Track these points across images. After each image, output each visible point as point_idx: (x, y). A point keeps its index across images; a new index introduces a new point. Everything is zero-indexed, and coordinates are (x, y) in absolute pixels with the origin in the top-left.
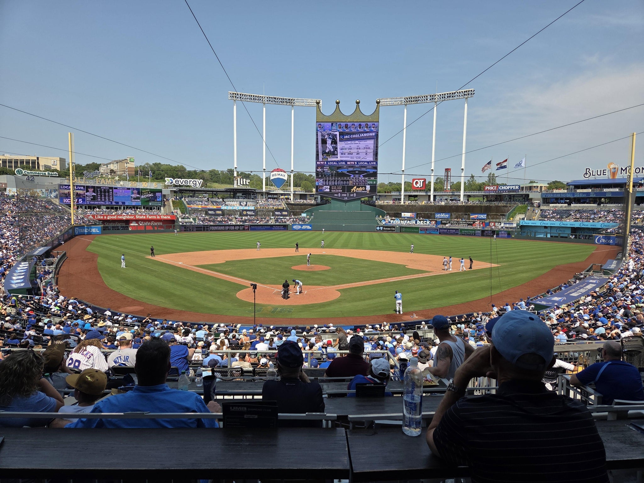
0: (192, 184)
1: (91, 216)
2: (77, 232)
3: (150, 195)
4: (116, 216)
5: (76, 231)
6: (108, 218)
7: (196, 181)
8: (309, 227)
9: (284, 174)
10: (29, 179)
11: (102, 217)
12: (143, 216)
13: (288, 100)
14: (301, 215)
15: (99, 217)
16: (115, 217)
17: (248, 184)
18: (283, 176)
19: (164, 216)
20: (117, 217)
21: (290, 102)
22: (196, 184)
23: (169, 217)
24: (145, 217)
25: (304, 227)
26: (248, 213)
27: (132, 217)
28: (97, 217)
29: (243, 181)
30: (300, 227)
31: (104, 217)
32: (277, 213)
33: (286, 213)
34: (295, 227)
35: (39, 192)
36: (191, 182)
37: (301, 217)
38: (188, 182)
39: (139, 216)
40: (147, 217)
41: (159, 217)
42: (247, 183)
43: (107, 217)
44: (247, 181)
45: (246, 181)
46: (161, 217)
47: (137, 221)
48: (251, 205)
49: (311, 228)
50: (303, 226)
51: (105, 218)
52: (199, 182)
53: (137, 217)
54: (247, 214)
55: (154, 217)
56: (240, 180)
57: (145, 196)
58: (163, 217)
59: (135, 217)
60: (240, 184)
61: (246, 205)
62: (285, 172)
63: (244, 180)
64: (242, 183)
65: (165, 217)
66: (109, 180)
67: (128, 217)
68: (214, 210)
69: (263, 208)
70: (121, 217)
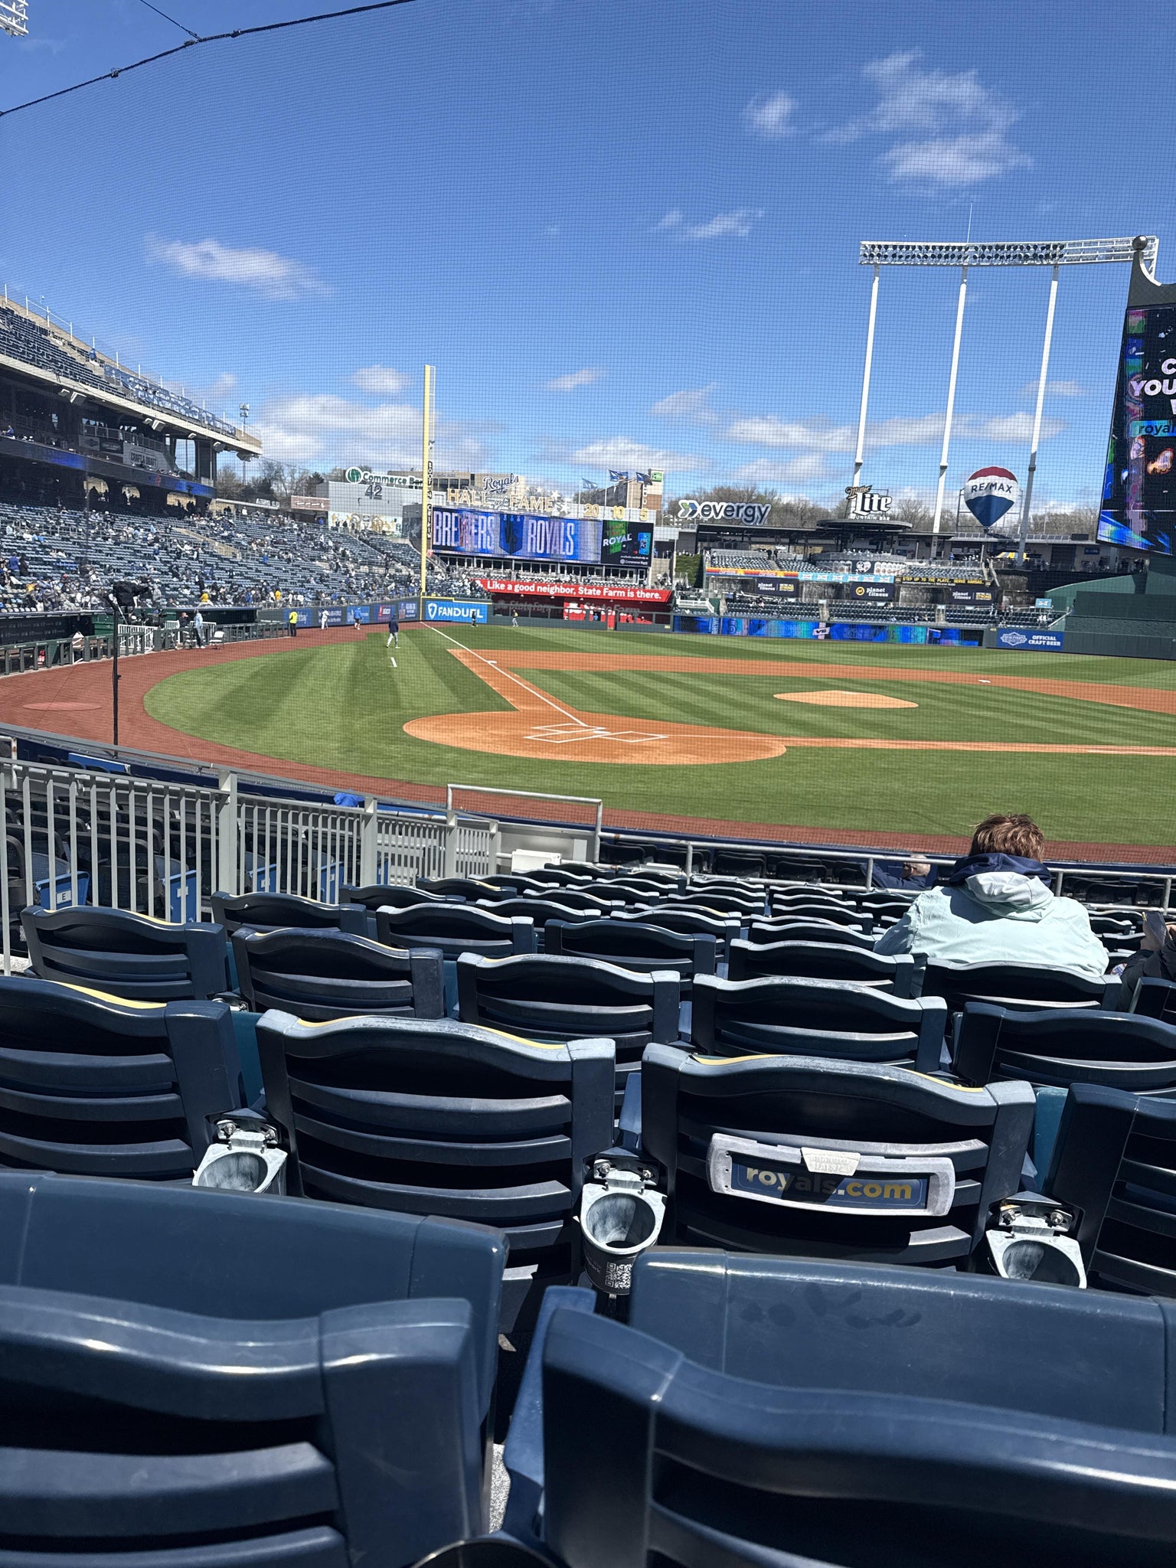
0: (745, 517)
2: (432, 613)
3: (624, 539)
4: (533, 586)
5: (430, 610)
6: (516, 591)
7: (754, 508)
8: (1053, 642)
9: (1011, 483)
10: (372, 493)
11: (503, 586)
12: (594, 590)
13: (1043, 248)
14: (1033, 603)
15: (497, 586)
16: (531, 589)
17: (886, 509)
18: (1006, 488)
19: (645, 592)
20: (536, 589)
21: (1047, 254)
22: (753, 515)
23: (657, 596)
24: (598, 592)
25: (1037, 640)
26: (871, 592)
27: (570, 591)
28: (491, 586)
29: (871, 501)
30: (1022, 639)
31: (506, 587)
32: (957, 595)
33: (988, 597)
34: (1005, 638)
35: (390, 525)
36: (742, 511)
37: (1032, 610)
38: (733, 510)
39: (586, 589)
40: (605, 592)
41: (631, 595)
42: (883, 508)
43: (513, 588)
44: (883, 500)
45: (880, 501)
46: (638, 593)
47: (579, 601)
48: (884, 571)
49: (1059, 644)
50: (1034, 637)
51: (510, 587)
52: (763, 509)
53: (582, 591)
54: (866, 594)
55: (622, 594)
56: (864, 497)
57: (612, 541)
58: (641, 594)
59: (577, 590)
60: (863, 510)
61: (871, 571)
62: (1012, 477)
63: (876, 498)
64: (867, 508)
65: (648, 595)
66: (537, 499)
67: (562, 591)
68: (776, 581)
69: (920, 580)
70: (544, 589)
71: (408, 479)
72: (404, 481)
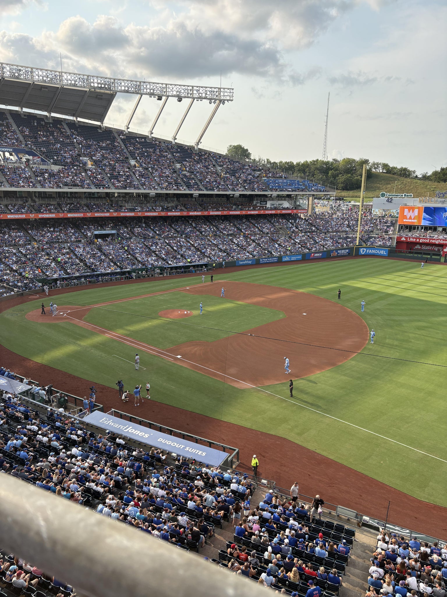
1: (403, 238)
2: (363, 252)
5: (362, 251)
6: (421, 241)
11: (414, 240)
15: (412, 240)
16: (428, 241)
20: (430, 241)
27: (446, 242)
28: (409, 239)
31: (416, 240)
35: (395, 213)
43: (419, 240)
51: (418, 240)
67: (442, 242)
70: (434, 241)
71: (403, 195)
72: (402, 196)
